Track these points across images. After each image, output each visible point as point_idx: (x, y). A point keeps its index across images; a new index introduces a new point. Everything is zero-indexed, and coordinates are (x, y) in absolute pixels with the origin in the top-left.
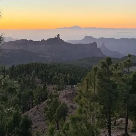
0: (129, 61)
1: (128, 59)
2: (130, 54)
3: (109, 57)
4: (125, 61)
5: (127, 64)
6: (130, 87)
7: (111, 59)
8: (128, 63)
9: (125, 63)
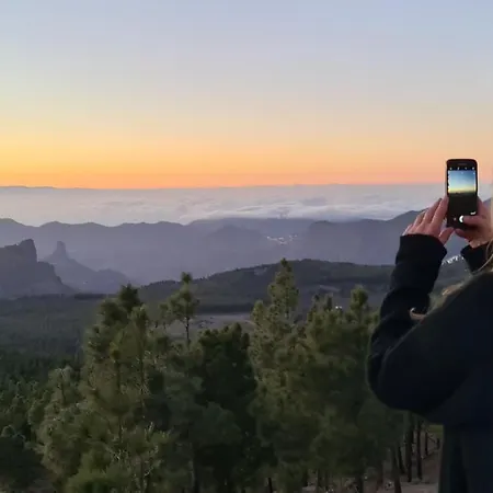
0: (187, 296)
1: (184, 289)
2: (187, 272)
3: (129, 286)
4: (175, 296)
5: (181, 307)
6: (197, 382)
7: (136, 291)
8: (183, 302)
9: (174, 303)
